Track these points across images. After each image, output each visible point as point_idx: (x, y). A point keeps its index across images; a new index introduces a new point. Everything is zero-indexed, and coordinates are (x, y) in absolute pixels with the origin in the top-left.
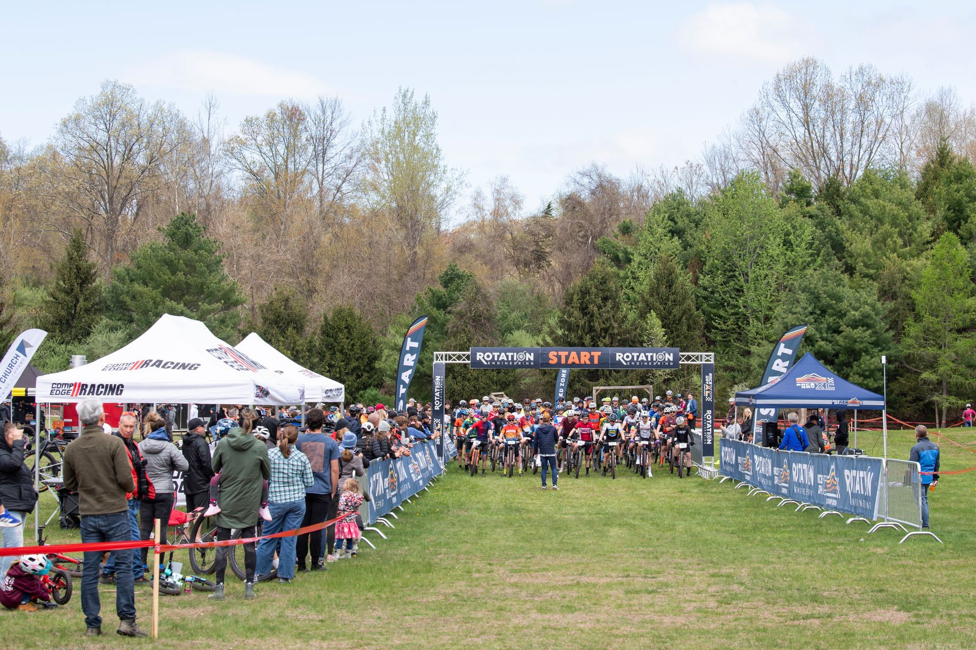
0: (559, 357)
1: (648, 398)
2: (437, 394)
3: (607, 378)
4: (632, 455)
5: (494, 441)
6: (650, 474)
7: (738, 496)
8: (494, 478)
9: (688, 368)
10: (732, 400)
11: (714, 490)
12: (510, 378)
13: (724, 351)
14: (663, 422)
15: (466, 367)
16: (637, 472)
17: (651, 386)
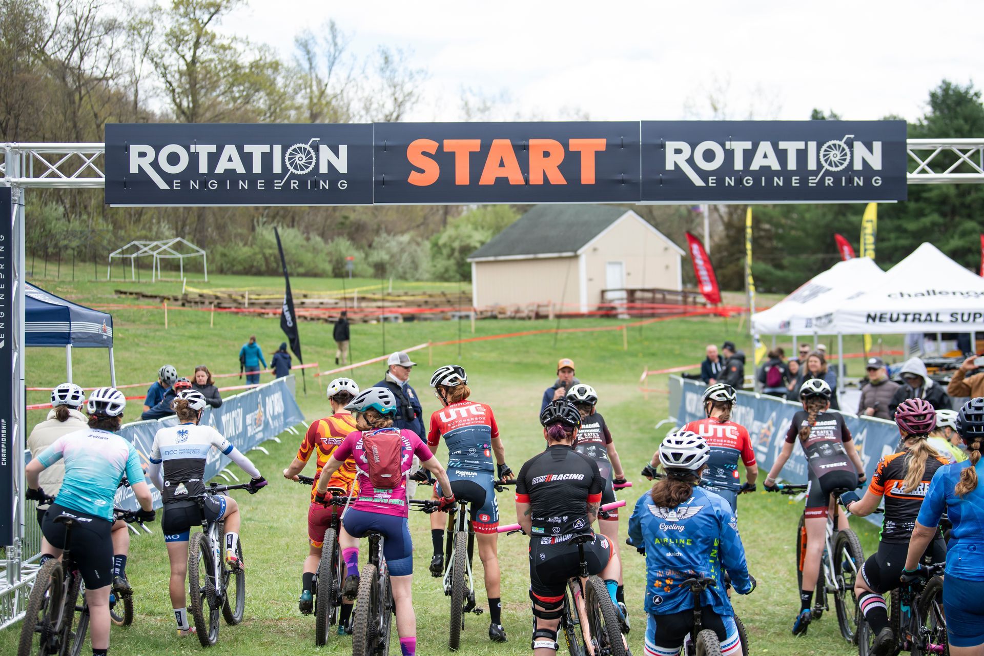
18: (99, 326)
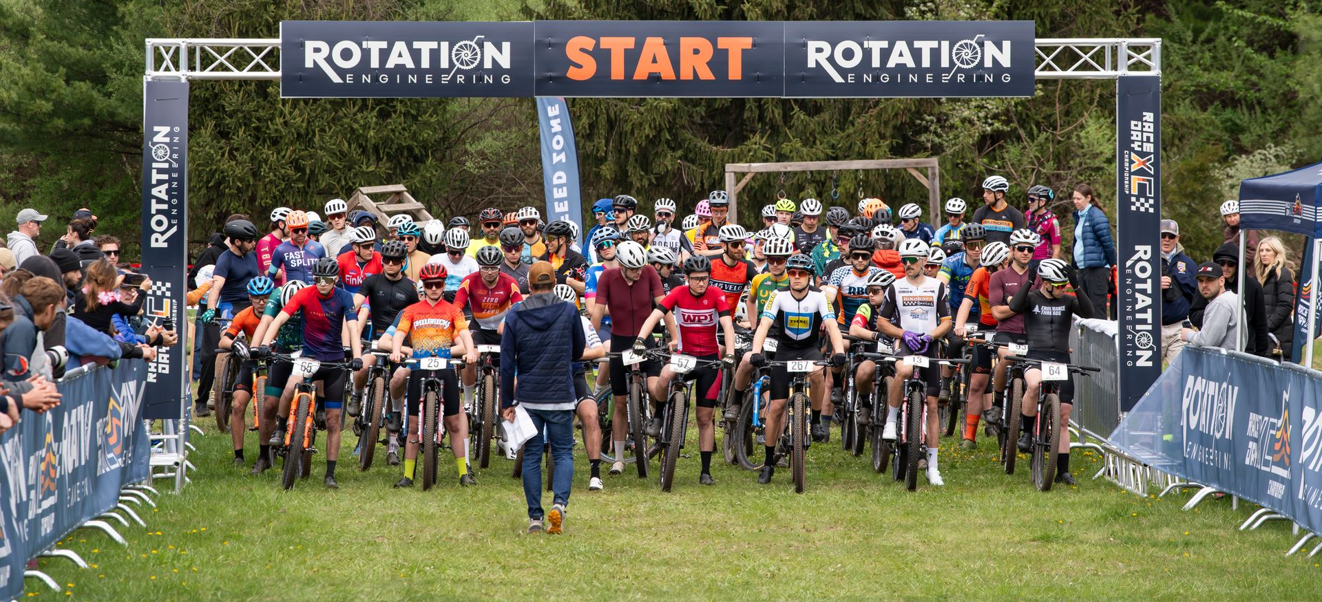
0: (602, 57)
1: (923, 202)
2: (160, 192)
3: (774, 132)
4: (866, 405)
5: (367, 360)
6: (935, 476)
7: (1251, 556)
8: (369, 492)
9: (1067, 96)
10: (1230, 208)
11: (1165, 533)
12: (426, 134)
13: (1197, 32)
14: (981, 289)
15: (265, 95)
16: (882, 469)
17: (934, 161)
18: (1287, 205)
